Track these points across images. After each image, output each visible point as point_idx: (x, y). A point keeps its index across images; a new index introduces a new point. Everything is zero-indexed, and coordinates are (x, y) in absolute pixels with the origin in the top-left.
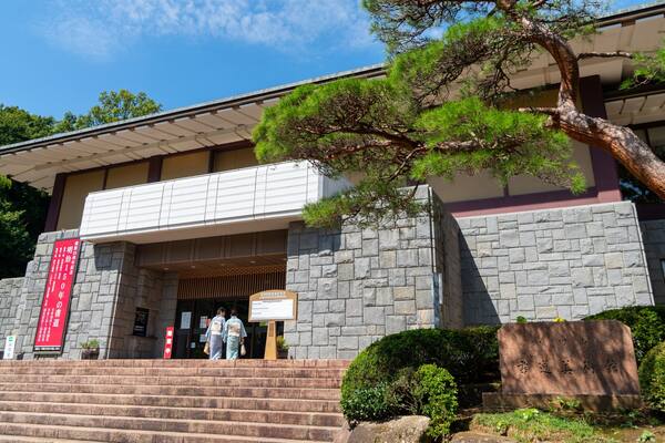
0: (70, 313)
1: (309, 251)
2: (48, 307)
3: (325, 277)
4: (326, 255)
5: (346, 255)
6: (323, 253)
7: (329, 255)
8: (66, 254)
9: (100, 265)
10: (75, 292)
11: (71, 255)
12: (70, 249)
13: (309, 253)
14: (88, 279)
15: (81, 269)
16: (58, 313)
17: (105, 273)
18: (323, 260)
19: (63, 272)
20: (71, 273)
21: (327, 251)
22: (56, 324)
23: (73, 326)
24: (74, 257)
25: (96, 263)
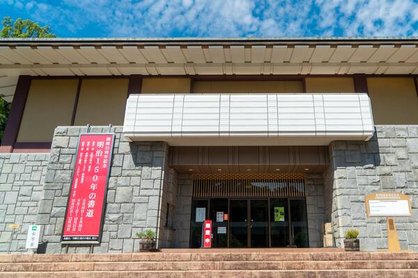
0: (106, 204)
1: (354, 164)
2: (76, 198)
3: (372, 184)
4: (370, 168)
5: (387, 169)
6: (367, 166)
7: (373, 168)
8: (97, 148)
9: (139, 161)
10: (111, 185)
11: (103, 150)
12: (100, 144)
13: (355, 166)
14: (126, 173)
15: (116, 163)
16: (92, 204)
17: (145, 169)
18: (368, 172)
19: (94, 164)
20: (105, 166)
21: (372, 166)
22: (90, 214)
23: (111, 216)
24: (107, 152)
25: (135, 159)
